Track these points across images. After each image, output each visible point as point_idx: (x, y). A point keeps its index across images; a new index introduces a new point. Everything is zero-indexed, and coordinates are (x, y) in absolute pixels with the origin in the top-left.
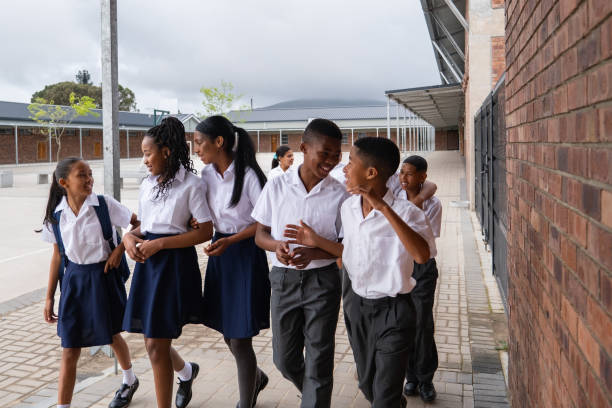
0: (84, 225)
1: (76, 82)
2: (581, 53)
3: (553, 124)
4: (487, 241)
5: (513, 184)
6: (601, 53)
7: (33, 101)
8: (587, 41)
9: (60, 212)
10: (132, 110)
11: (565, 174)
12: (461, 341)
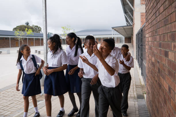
0: (29, 63)
1: (25, 25)
2: (165, 21)
3: (158, 37)
4: (140, 67)
5: (148, 51)
6: (169, 22)
7: (13, 30)
8: (166, 19)
9: (22, 60)
10: (41, 33)
11: (161, 48)
12: (134, 92)
